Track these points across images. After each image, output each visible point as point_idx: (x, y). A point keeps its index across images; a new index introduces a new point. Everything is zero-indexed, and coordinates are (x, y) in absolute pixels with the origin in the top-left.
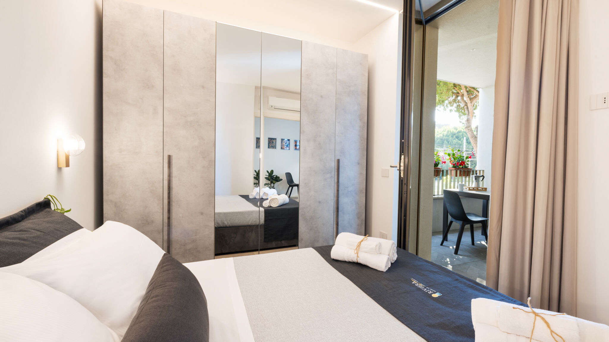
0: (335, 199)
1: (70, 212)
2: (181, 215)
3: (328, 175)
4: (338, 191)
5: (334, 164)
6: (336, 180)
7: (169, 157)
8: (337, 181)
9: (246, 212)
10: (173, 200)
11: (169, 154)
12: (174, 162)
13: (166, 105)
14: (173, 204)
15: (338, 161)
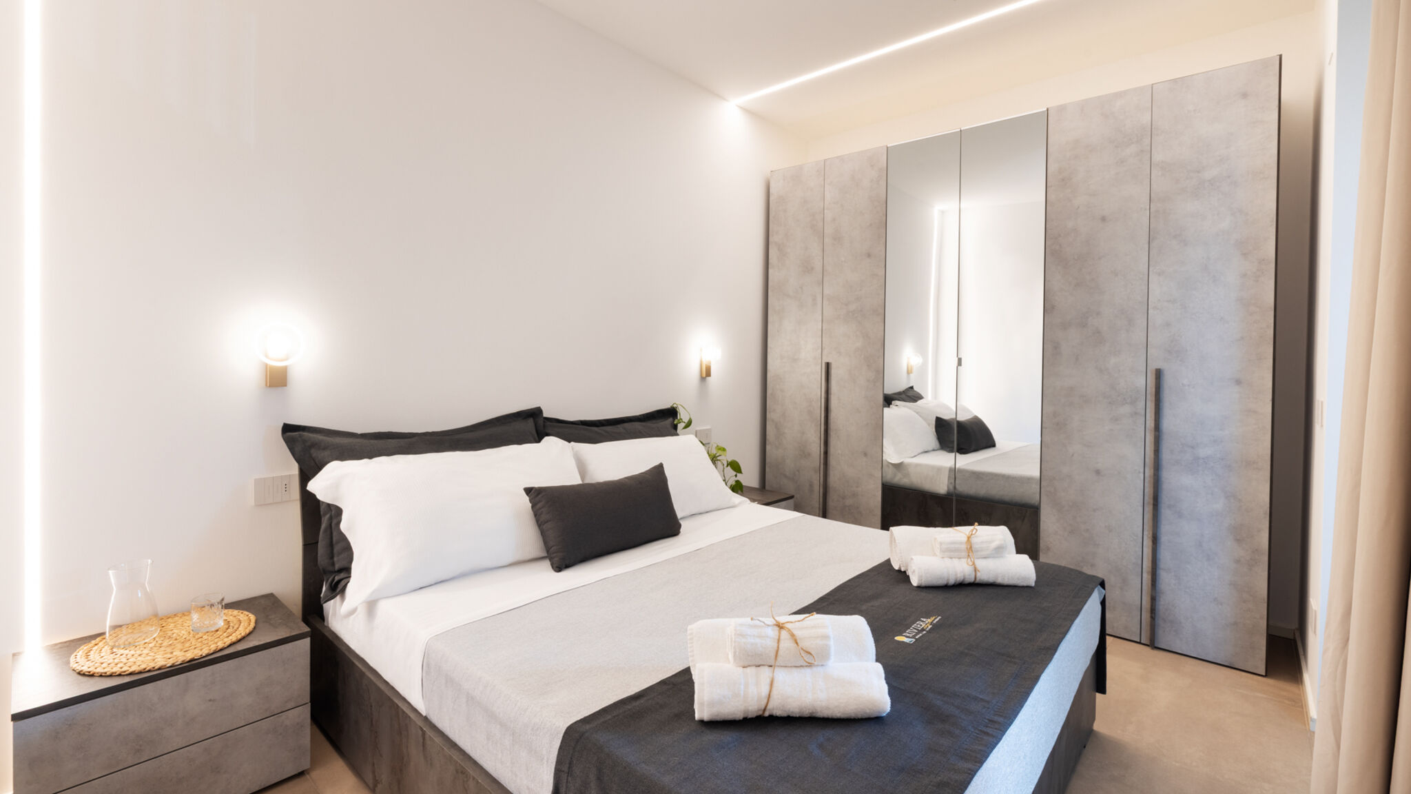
0: (1149, 472)
1: (690, 427)
2: (840, 452)
3: (1125, 410)
4: (1157, 451)
5: (1140, 382)
6: (1151, 423)
7: (828, 365)
8: (1153, 425)
9: (1015, 478)
10: (832, 428)
11: (827, 361)
12: (833, 372)
13: (826, 292)
14: (832, 434)
15: (1159, 374)
